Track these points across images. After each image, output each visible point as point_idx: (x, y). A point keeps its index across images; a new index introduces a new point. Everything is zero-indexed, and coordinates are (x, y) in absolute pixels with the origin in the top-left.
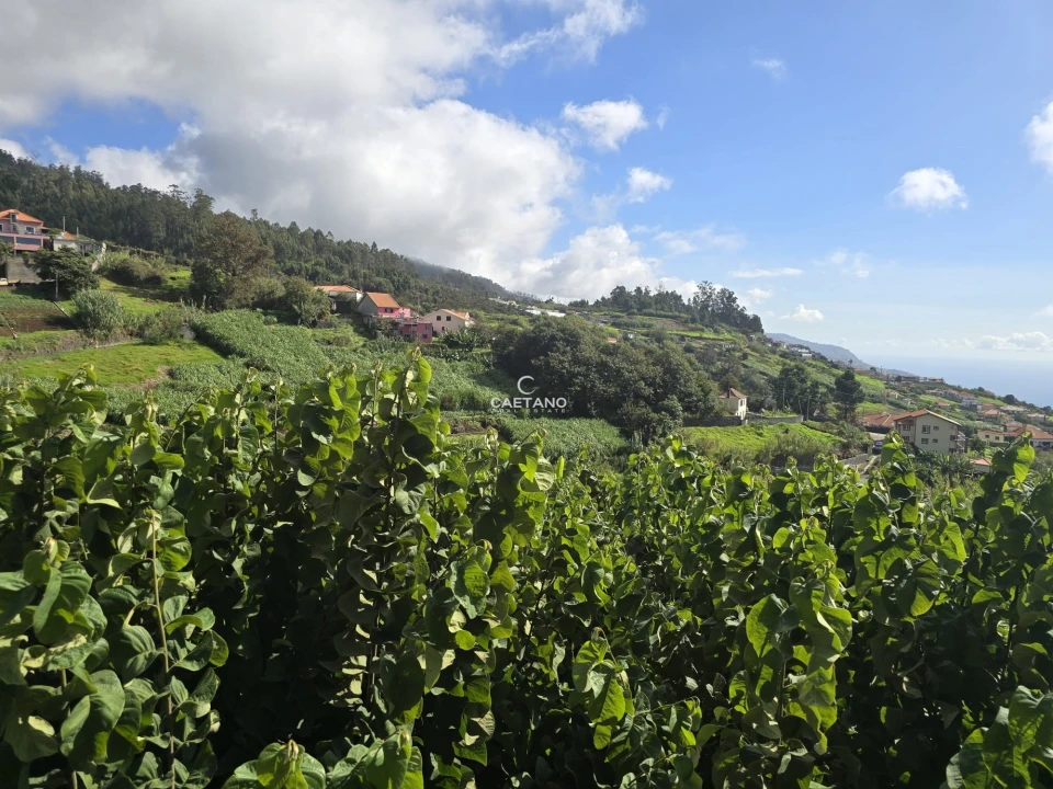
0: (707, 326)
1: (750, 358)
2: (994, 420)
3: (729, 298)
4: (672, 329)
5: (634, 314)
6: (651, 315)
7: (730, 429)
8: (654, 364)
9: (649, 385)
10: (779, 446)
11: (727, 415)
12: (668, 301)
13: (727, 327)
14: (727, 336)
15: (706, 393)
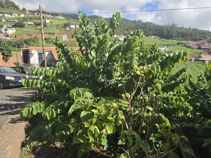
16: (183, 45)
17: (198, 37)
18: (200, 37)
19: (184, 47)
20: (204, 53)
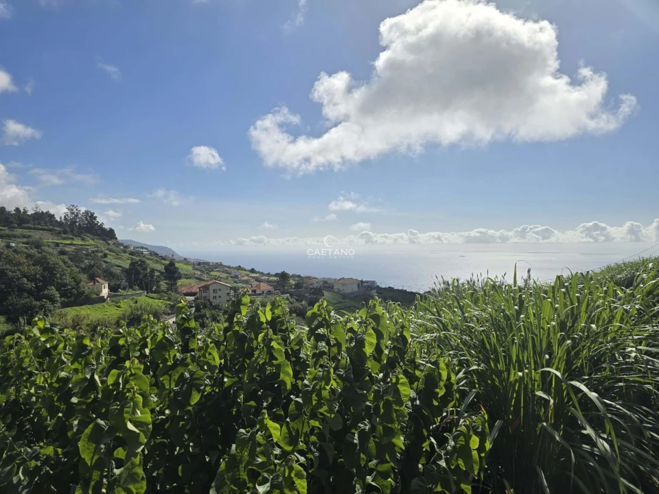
0: (76, 236)
1: (108, 256)
3: (91, 217)
4: (48, 239)
5: (14, 227)
6: (30, 228)
7: (97, 305)
8: (34, 265)
9: (31, 281)
10: (132, 312)
11: (94, 296)
12: (43, 220)
13: (91, 237)
14: (91, 242)
15: (78, 283)
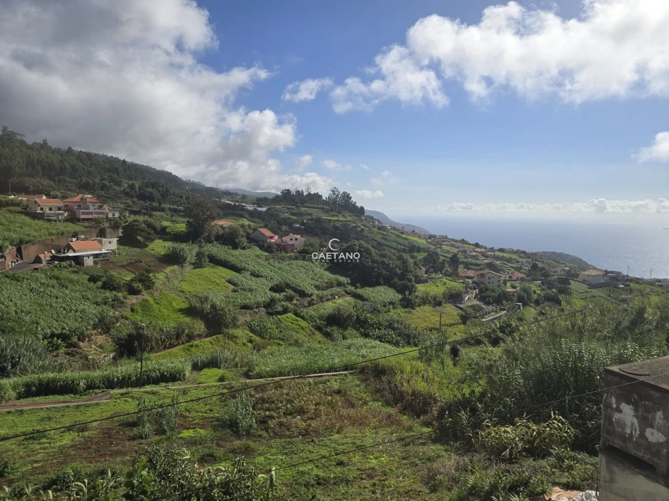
0: (339, 214)
2: (475, 257)
3: (347, 197)
5: (299, 206)
6: (309, 207)
13: (349, 213)
14: (351, 219)
16: (19, 209)
17: (97, 180)
18: (101, 180)
19: (23, 217)
20: (83, 233)
